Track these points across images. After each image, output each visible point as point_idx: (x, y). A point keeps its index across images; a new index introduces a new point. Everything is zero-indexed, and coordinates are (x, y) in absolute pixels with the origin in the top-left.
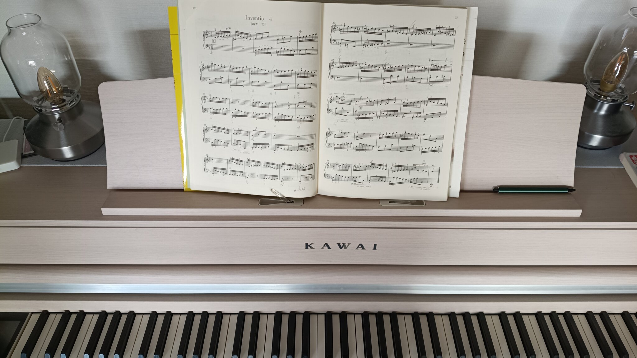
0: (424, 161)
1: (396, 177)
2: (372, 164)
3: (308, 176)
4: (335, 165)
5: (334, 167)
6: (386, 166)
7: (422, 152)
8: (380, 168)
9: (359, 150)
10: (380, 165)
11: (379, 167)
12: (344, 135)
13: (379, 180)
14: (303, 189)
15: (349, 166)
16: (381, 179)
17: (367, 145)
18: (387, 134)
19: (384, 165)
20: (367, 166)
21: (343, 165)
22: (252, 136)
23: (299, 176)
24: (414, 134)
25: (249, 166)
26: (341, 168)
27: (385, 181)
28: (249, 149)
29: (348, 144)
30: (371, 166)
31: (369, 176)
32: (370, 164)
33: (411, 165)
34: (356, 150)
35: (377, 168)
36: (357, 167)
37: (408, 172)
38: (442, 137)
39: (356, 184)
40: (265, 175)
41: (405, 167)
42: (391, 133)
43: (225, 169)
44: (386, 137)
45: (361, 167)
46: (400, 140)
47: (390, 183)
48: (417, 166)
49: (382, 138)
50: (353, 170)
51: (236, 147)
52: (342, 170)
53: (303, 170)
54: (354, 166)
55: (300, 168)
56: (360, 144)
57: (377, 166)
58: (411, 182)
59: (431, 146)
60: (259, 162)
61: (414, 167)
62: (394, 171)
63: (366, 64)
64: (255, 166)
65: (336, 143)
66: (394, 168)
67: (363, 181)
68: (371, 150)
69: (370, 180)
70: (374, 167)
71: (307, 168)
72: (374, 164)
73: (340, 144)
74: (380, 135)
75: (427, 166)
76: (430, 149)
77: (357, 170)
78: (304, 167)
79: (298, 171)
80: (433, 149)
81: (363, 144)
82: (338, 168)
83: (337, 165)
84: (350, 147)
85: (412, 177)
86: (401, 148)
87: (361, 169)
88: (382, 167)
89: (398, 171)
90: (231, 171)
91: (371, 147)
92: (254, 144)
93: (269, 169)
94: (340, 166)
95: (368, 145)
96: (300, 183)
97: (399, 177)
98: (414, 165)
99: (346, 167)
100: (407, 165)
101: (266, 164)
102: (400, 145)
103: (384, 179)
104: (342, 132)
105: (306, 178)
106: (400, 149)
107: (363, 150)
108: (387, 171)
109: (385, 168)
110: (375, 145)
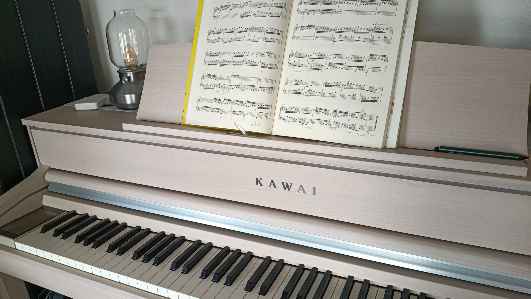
0: (363, 110)
1: (336, 122)
2: (317, 108)
3: (264, 113)
4: (287, 109)
5: (286, 110)
6: (329, 111)
7: (362, 101)
8: (323, 113)
9: (308, 95)
10: (324, 110)
11: (322, 111)
12: (297, 83)
13: (321, 123)
14: (258, 124)
15: (298, 109)
16: (323, 122)
17: (314, 91)
18: (332, 83)
19: (326, 110)
20: (312, 110)
21: (294, 108)
22: (230, 79)
23: (257, 112)
24: (356, 84)
25: (224, 104)
26: (291, 110)
27: (326, 125)
28: (226, 90)
29: (300, 90)
30: (315, 110)
31: (313, 119)
32: (315, 109)
33: (351, 112)
34: (306, 95)
35: (321, 112)
36: (304, 110)
37: (347, 118)
38: (381, 89)
39: (302, 125)
40: (234, 111)
41: (345, 113)
42: (336, 83)
43: (209, 107)
44: (331, 86)
45: (307, 110)
46: (343, 88)
47: (331, 126)
48: (356, 113)
49: (328, 86)
50: (300, 112)
51: (218, 89)
52: (293, 112)
53: (260, 108)
54: (302, 109)
55: (258, 106)
56: (309, 90)
57: (321, 110)
58: (350, 128)
59: (370, 96)
60: (231, 100)
61: (354, 114)
62: (335, 116)
63: (321, 27)
64: (228, 104)
65: (291, 90)
66: (335, 113)
67: (308, 122)
68: (318, 96)
69: (313, 123)
70: (318, 111)
71: (264, 107)
72: (319, 109)
73: (293, 90)
74: (326, 83)
75: (365, 114)
76: (369, 99)
77: (304, 113)
78: (261, 106)
79: (257, 108)
80: (372, 99)
81: (312, 91)
82: (289, 110)
83: (289, 108)
84: (300, 93)
85: (351, 123)
86: (343, 96)
87: (307, 112)
88: (325, 112)
89: (338, 116)
90: (213, 108)
91: (317, 94)
92: (230, 86)
93: (237, 105)
94: (291, 109)
95: (316, 91)
96: (257, 119)
97: (339, 122)
98: (354, 112)
99: (296, 110)
100: (347, 112)
101: (235, 102)
102: (343, 94)
103: (325, 123)
104: (296, 80)
105: (262, 115)
106: (343, 98)
107: (310, 95)
108: (329, 116)
109: (327, 112)
110: (321, 92)
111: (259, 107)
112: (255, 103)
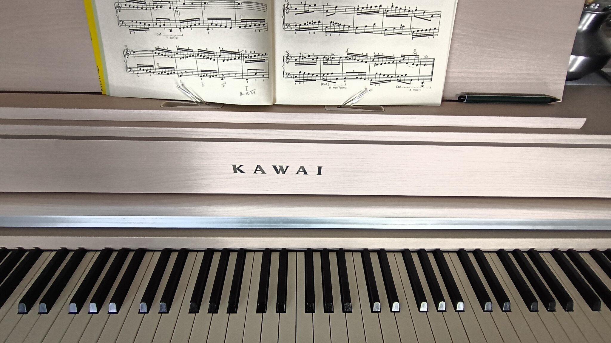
0: (415, 50)
1: (379, 73)
2: (348, 54)
3: (258, 71)
4: (298, 58)
5: (296, 60)
6: (366, 56)
7: (414, 36)
8: (358, 60)
9: (330, 32)
10: (359, 55)
11: (357, 58)
12: (308, 9)
13: (357, 78)
14: (252, 92)
15: (317, 58)
16: (360, 76)
17: (340, 24)
18: (367, 8)
19: (363, 56)
20: (341, 58)
21: (309, 56)
22: (177, 8)
23: (245, 70)
24: (403, 8)
25: (180, 58)
26: (306, 60)
27: (365, 79)
28: (176, 31)
29: (315, 23)
30: (346, 58)
31: (344, 72)
32: (346, 55)
33: (398, 55)
34: (327, 32)
35: (355, 59)
36: (328, 59)
37: (394, 65)
38: (439, 14)
39: (328, 84)
40: (202, 71)
41: (391, 58)
42: (374, 7)
43: (151, 66)
44: (366, 13)
45: (333, 58)
46: (385, 16)
47: (372, 82)
48: (406, 57)
49: (361, 13)
50: (322, 63)
51: (159, 30)
52: (308, 64)
53: (250, 61)
54: (324, 57)
55: (246, 57)
56: (331, 22)
57: (354, 57)
58: (398, 81)
59: (424, 28)
60: (191, 50)
61: (402, 58)
62: (377, 65)
64: (187, 57)
65: (298, 23)
66: (376, 59)
67: (337, 79)
68: (347, 32)
69: (345, 78)
70: (350, 59)
71: (256, 58)
72: (351, 54)
73: (303, 23)
74: (358, 9)
75: (418, 57)
76: (423, 33)
77: (328, 63)
78: (251, 57)
79: (244, 62)
80: (427, 32)
81: (336, 23)
82: (302, 61)
83: (300, 57)
84: (317, 28)
85: (399, 73)
86: (386, 30)
87: (334, 61)
88: (361, 58)
89: (381, 64)
90: (161, 68)
91: (346, 29)
93: (205, 60)
94: (305, 57)
95: (343, 24)
96: (247, 82)
97: (383, 73)
98: (403, 56)
99: (313, 59)
100: (393, 56)
101: (200, 53)
102: (386, 25)
103: (364, 77)
104: (305, 4)
105: (256, 74)
106: (385, 32)
107: (335, 32)
108: (368, 64)
109: (365, 59)
110: (351, 24)
111: (247, 59)
112: (238, 53)
